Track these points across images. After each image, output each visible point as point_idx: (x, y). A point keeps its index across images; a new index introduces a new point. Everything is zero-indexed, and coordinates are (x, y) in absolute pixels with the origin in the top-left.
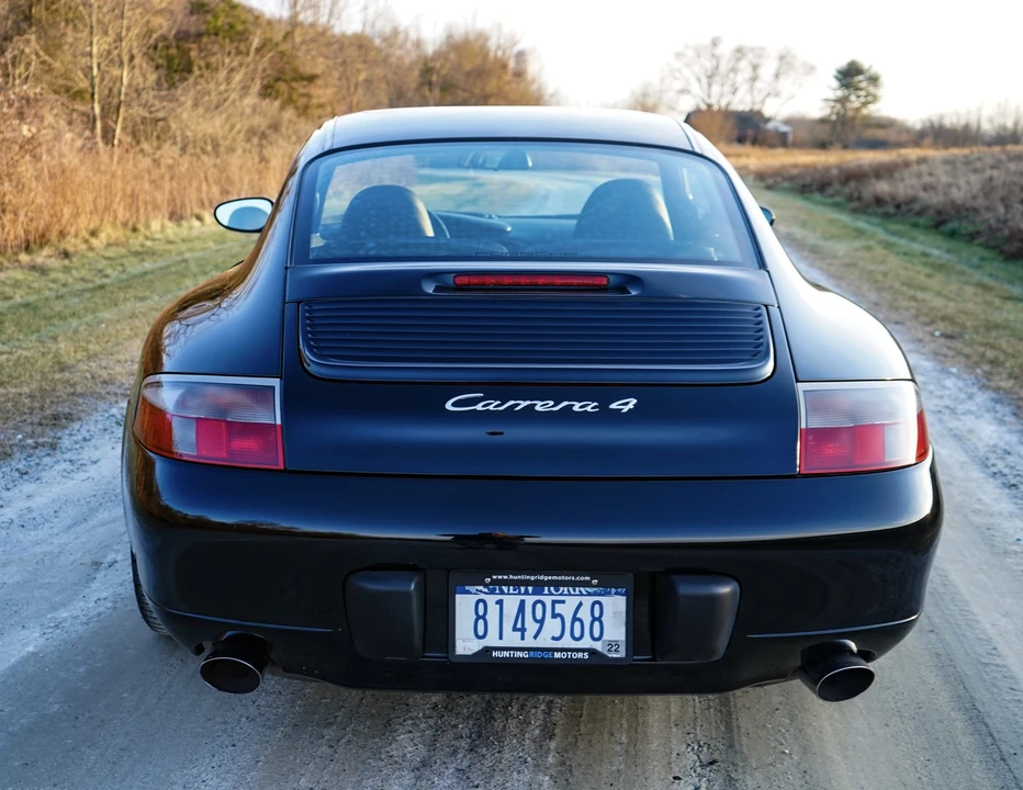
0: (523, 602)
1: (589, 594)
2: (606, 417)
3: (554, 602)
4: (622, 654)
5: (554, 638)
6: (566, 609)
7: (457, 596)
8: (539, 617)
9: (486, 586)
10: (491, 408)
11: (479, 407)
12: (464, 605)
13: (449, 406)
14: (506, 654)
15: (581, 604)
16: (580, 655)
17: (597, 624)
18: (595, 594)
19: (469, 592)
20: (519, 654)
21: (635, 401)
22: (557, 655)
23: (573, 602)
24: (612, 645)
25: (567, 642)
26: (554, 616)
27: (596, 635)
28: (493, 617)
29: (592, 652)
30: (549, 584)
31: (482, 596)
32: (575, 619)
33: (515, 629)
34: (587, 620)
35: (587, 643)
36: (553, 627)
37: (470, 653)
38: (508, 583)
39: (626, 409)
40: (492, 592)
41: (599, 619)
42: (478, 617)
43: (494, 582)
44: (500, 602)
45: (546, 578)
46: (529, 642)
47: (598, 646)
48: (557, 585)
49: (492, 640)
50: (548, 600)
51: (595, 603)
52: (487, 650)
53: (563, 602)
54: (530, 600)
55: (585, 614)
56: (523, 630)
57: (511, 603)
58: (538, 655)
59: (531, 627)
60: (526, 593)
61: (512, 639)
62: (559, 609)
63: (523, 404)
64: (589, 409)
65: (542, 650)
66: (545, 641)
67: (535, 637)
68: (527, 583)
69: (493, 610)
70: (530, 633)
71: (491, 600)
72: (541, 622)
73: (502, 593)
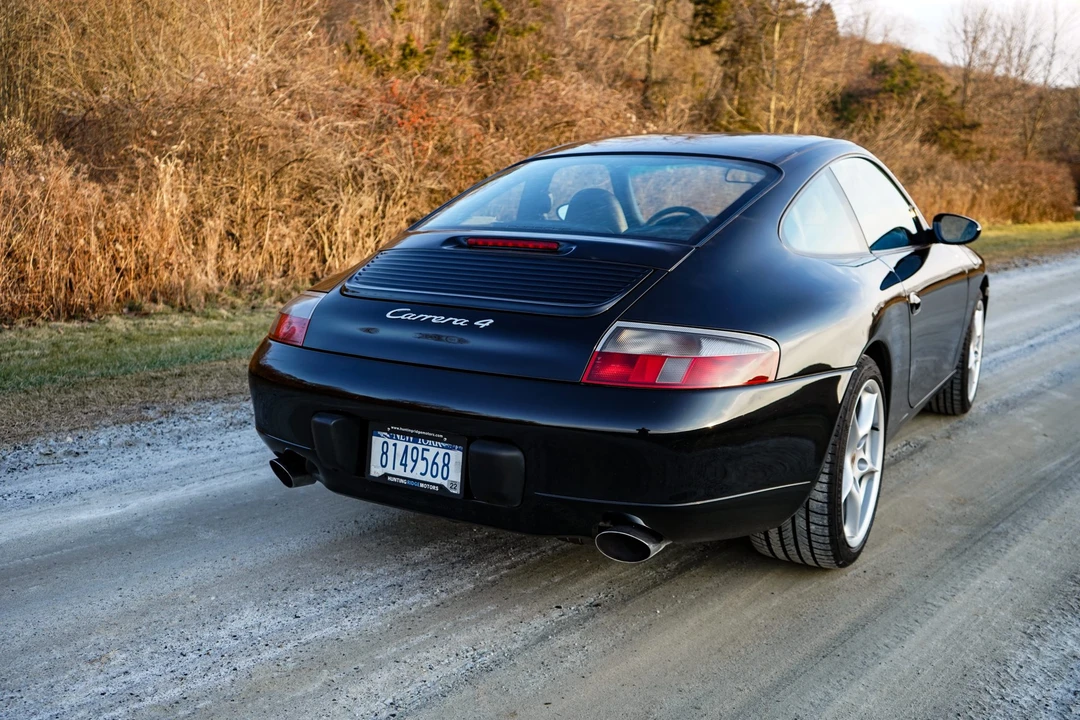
0: (407, 447)
1: (443, 447)
2: (471, 329)
3: (424, 450)
4: (457, 491)
5: (421, 474)
6: (429, 456)
7: (374, 437)
8: (415, 458)
9: (388, 433)
10: (409, 318)
11: (403, 317)
12: (377, 443)
13: (388, 315)
14: (395, 479)
15: (438, 453)
16: (434, 487)
17: (446, 468)
18: (446, 448)
19: (379, 436)
20: (402, 481)
21: (492, 321)
22: (422, 485)
23: (434, 451)
24: (453, 483)
25: (428, 478)
26: (423, 459)
27: (445, 476)
28: (391, 454)
29: (441, 487)
30: (422, 436)
31: (387, 440)
32: (434, 463)
33: (401, 464)
34: (441, 465)
35: (439, 480)
36: (421, 465)
37: (377, 475)
38: (401, 433)
39: (483, 326)
40: (391, 438)
41: (447, 465)
42: (384, 453)
43: (393, 431)
44: (395, 445)
45: (419, 433)
46: (408, 474)
47: (445, 483)
48: (426, 438)
49: (389, 470)
50: (420, 447)
51: (446, 454)
52: (386, 475)
53: (428, 450)
54: (411, 446)
55: (439, 460)
56: (405, 465)
57: (401, 446)
58: (412, 483)
59: (410, 464)
60: (409, 441)
61: (399, 471)
62: (426, 454)
63: (427, 317)
64: (461, 324)
65: (415, 480)
66: (416, 475)
67: (412, 471)
68: (410, 434)
69: (391, 448)
70: (409, 468)
71: (391, 442)
72: (415, 461)
73: (397, 439)
